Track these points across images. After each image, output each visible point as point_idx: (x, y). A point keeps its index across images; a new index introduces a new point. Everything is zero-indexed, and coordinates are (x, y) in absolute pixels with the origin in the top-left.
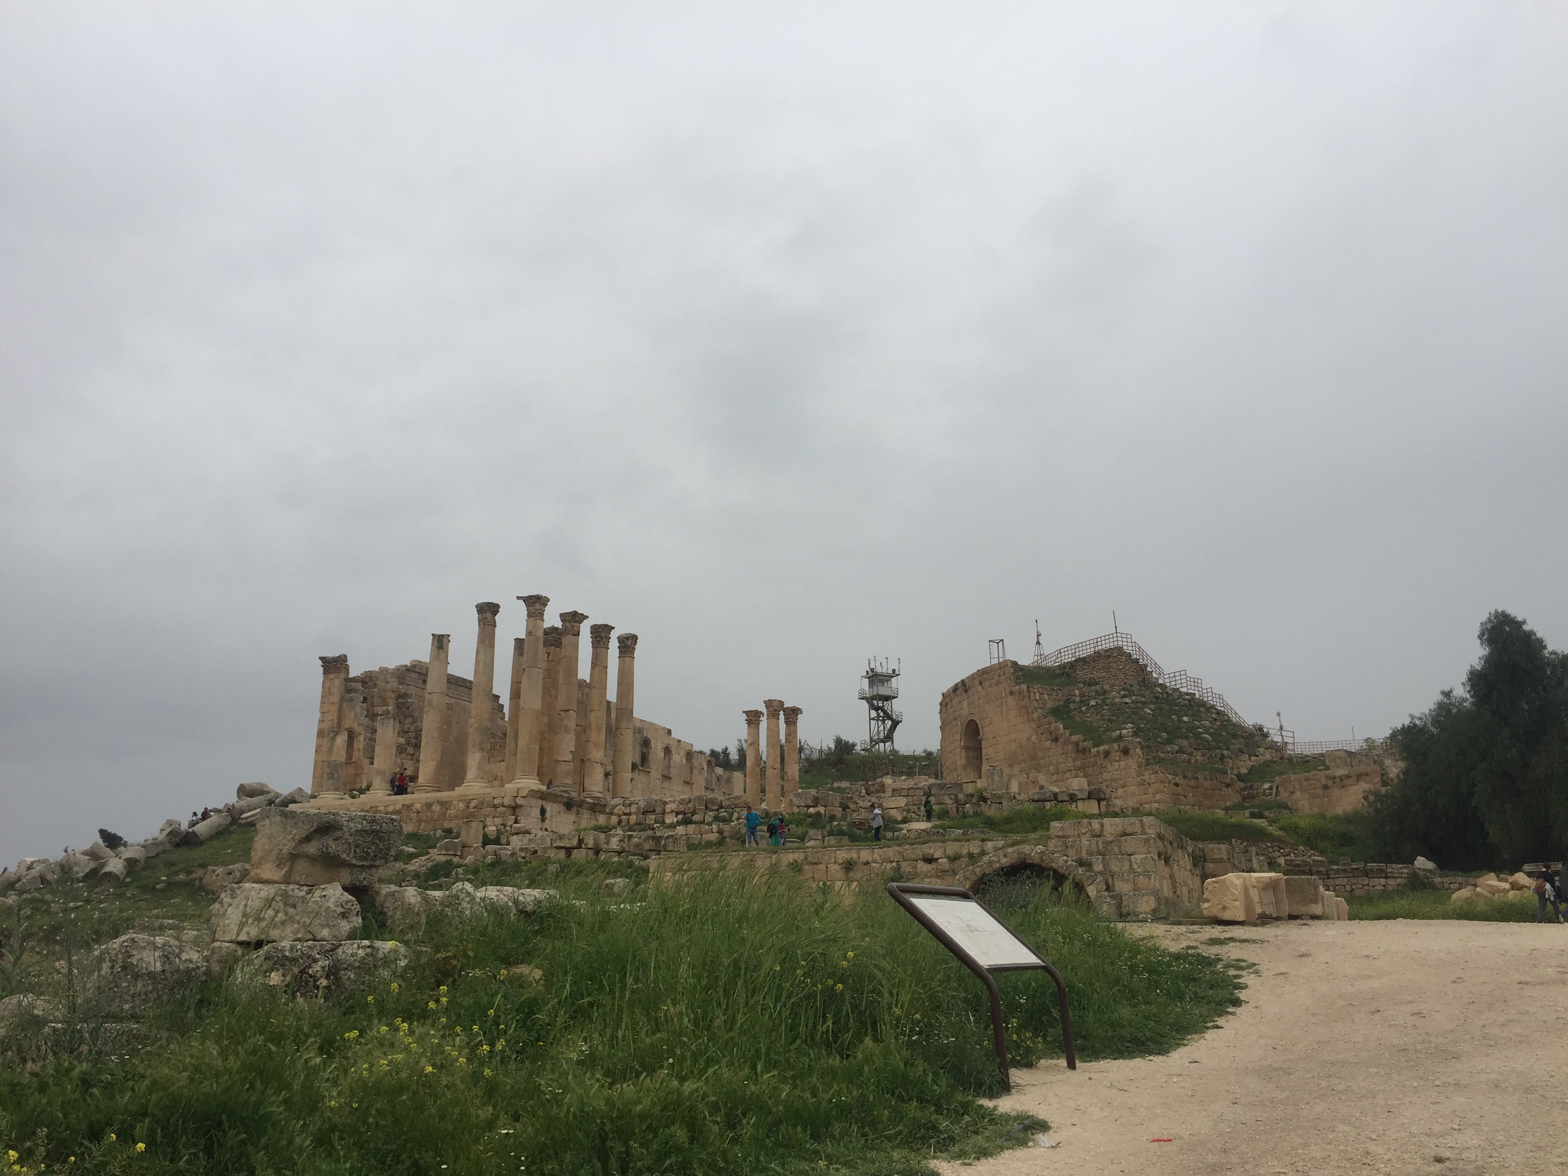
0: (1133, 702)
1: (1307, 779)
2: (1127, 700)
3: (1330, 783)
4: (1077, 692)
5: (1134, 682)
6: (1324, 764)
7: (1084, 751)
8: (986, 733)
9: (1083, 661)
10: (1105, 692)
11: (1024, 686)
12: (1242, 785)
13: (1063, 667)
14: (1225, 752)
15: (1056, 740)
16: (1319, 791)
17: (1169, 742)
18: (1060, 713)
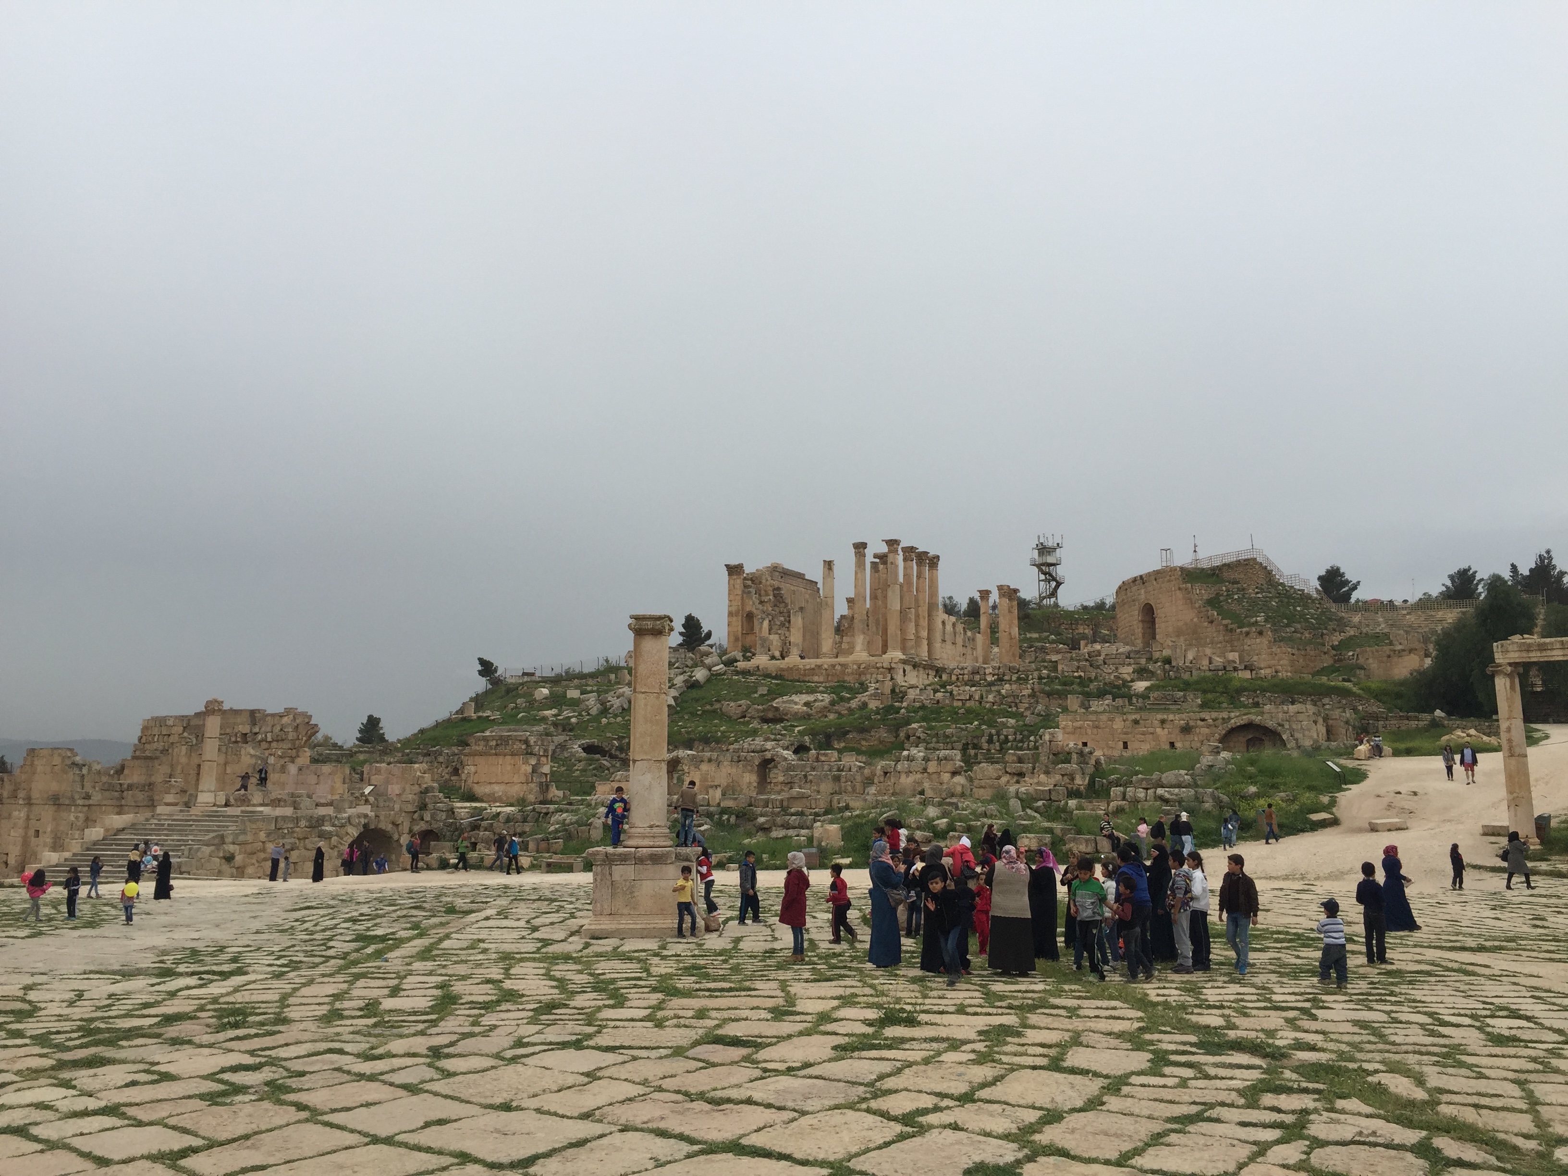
0: (1263, 597)
1: (1377, 651)
2: (1259, 595)
3: (1392, 653)
4: (1224, 588)
5: (1264, 582)
6: (1389, 638)
7: (1231, 630)
8: (1159, 613)
9: (1228, 566)
10: (1243, 589)
11: (1189, 585)
12: (1334, 652)
13: (1213, 569)
14: (1325, 631)
15: (1212, 622)
16: (1385, 659)
17: (1288, 625)
18: (1213, 602)
